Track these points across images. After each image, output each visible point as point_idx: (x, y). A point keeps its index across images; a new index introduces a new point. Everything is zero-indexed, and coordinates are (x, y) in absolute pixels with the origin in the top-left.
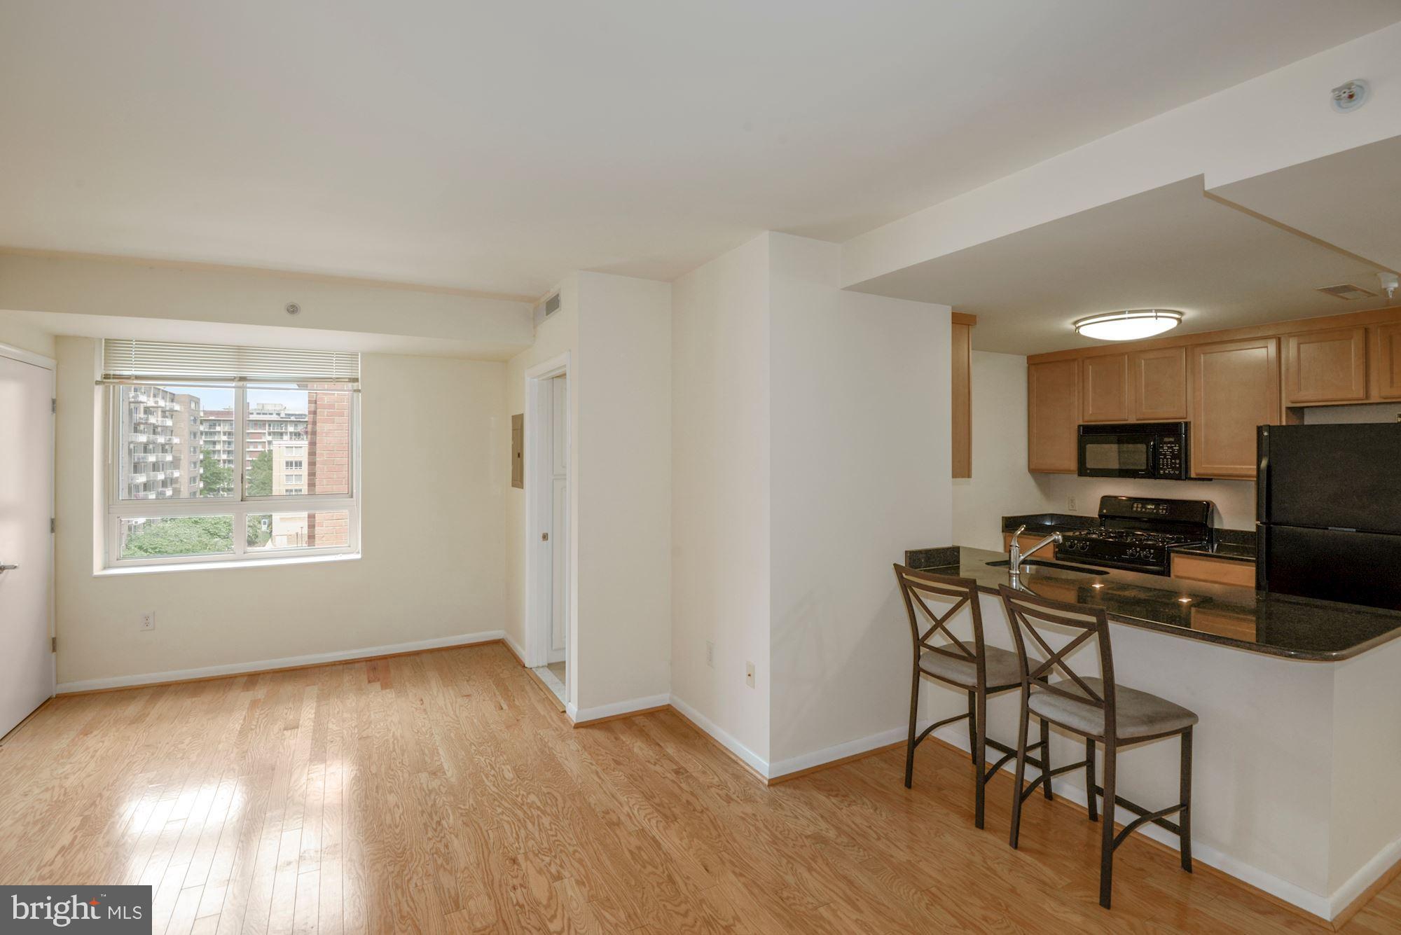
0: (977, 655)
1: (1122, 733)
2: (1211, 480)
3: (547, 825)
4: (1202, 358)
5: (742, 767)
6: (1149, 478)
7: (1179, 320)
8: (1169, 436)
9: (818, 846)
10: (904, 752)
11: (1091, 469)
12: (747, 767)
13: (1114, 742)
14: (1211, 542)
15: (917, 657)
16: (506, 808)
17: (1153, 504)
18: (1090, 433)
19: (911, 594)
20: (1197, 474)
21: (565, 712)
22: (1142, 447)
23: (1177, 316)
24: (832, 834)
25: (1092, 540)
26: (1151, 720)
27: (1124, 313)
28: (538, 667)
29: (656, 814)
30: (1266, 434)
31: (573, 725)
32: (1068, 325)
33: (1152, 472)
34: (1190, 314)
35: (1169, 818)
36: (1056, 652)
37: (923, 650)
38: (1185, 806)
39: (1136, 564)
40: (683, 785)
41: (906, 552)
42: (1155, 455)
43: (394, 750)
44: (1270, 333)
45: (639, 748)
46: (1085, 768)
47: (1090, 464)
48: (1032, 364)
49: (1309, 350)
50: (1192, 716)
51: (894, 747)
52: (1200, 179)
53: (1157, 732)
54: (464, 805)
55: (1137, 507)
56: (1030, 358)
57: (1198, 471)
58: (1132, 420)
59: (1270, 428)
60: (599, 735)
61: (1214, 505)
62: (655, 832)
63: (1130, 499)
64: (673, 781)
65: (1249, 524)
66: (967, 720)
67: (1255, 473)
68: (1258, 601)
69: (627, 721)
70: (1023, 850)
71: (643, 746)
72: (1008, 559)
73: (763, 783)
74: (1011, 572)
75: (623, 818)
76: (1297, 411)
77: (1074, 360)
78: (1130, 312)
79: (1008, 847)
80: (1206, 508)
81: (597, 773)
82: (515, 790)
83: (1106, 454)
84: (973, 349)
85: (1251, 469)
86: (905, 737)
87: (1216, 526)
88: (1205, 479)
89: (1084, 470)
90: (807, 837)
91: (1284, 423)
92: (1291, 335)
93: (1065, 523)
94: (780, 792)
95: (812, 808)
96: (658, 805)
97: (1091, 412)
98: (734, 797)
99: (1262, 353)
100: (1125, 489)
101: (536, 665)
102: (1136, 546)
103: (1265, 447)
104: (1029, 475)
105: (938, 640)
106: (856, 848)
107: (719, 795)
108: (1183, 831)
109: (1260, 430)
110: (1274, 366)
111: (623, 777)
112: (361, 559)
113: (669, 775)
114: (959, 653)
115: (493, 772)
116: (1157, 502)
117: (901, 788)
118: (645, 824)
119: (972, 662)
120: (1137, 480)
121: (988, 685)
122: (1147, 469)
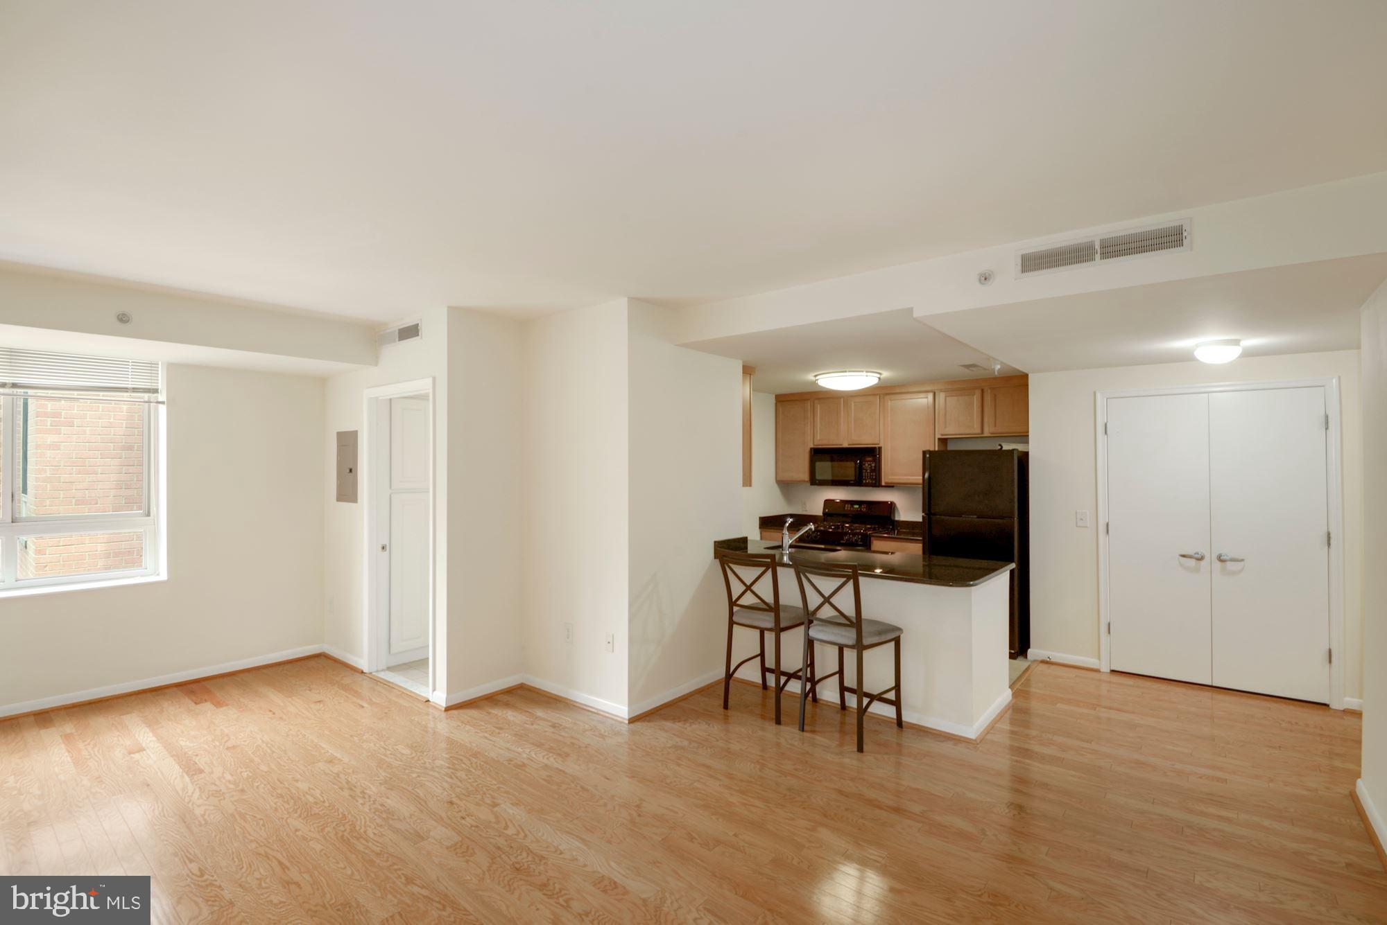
0: (775, 608)
1: (866, 642)
2: (893, 487)
3: (464, 776)
4: (889, 404)
5: (602, 715)
6: (857, 486)
7: (879, 378)
8: (869, 456)
9: (679, 752)
10: (723, 684)
11: (819, 481)
12: (607, 715)
13: (860, 647)
14: (893, 529)
15: (731, 614)
16: (418, 773)
17: (857, 505)
18: (818, 453)
19: (727, 567)
20: (886, 483)
21: (428, 701)
22: (853, 464)
23: (879, 376)
24: (686, 743)
25: (820, 531)
26: (880, 633)
27: (846, 372)
28: (377, 671)
29: (551, 755)
30: (928, 456)
31: (444, 709)
32: (811, 377)
33: (858, 482)
34: (886, 374)
35: (887, 696)
36: (827, 596)
37: (735, 609)
38: (897, 687)
39: (850, 545)
40: (563, 734)
41: (715, 542)
42: (860, 469)
43: (273, 752)
44: (929, 388)
45: (511, 715)
46: (838, 675)
47: (818, 477)
48: (780, 401)
49: (952, 401)
50: (900, 630)
51: (717, 683)
52: (911, 310)
53: (883, 640)
54: (378, 777)
55: (847, 507)
56: (776, 396)
57: (887, 481)
58: (845, 445)
59: (930, 452)
60: (473, 713)
61: (895, 504)
62: (556, 765)
63: (842, 501)
64: (553, 733)
65: (916, 516)
66: (759, 658)
67: (921, 481)
68: (924, 566)
69: (491, 700)
70: (806, 731)
71: (515, 714)
72: (781, 544)
73: (624, 723)
74: (784, 552)
75: (526, 761)
76: (943, 441)
77: (809, 399)
78: (849, 371)
79: (797, 731)
80: (890, 507)
81: (486, 738)
82: (419, 760)
83: (825, 469)
84: (753, 390)
85: (919, 479)
86: (724, 675)
87: (897, 519)
88: (890, 486)
89: (815, 481)
90: (670, 748)
91: (937, 449)
92: (941, 391)
93: (800, 520)
94: (638, 725)
95: (666, 731)
96: (550, 749)
97: (819, 438)
98: (606, 734)
99: (924, 400)
100: (838, 494)
101: (375, 669)
102: (850, 534)
103: (927, 466)
104: (776, 485)
105: (748, 600)
106: (705, 748)
107: (595, 735)
108: (897, 703)
109: (924, 453)
110: (932, 409)
111: (510, 737)
112: (168, 580)
113: (547, 729)
114: (765, 608)
115: (388, 752)
116: (860, 503)
117: (722, 710)
118: (545, 761)
119: (770, 611)
120: (849, 487)
121: (781, 626)
122: (855, 480)
